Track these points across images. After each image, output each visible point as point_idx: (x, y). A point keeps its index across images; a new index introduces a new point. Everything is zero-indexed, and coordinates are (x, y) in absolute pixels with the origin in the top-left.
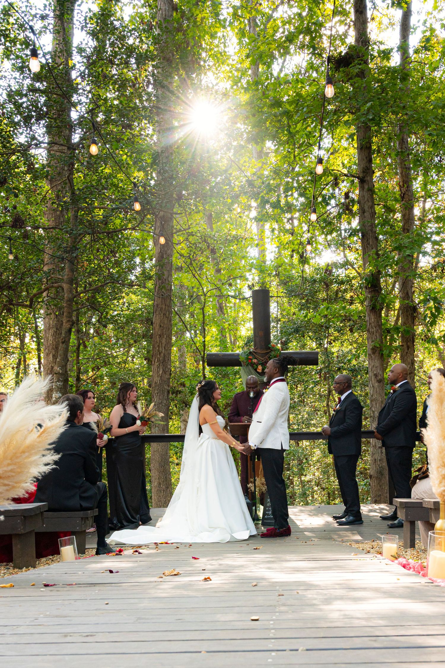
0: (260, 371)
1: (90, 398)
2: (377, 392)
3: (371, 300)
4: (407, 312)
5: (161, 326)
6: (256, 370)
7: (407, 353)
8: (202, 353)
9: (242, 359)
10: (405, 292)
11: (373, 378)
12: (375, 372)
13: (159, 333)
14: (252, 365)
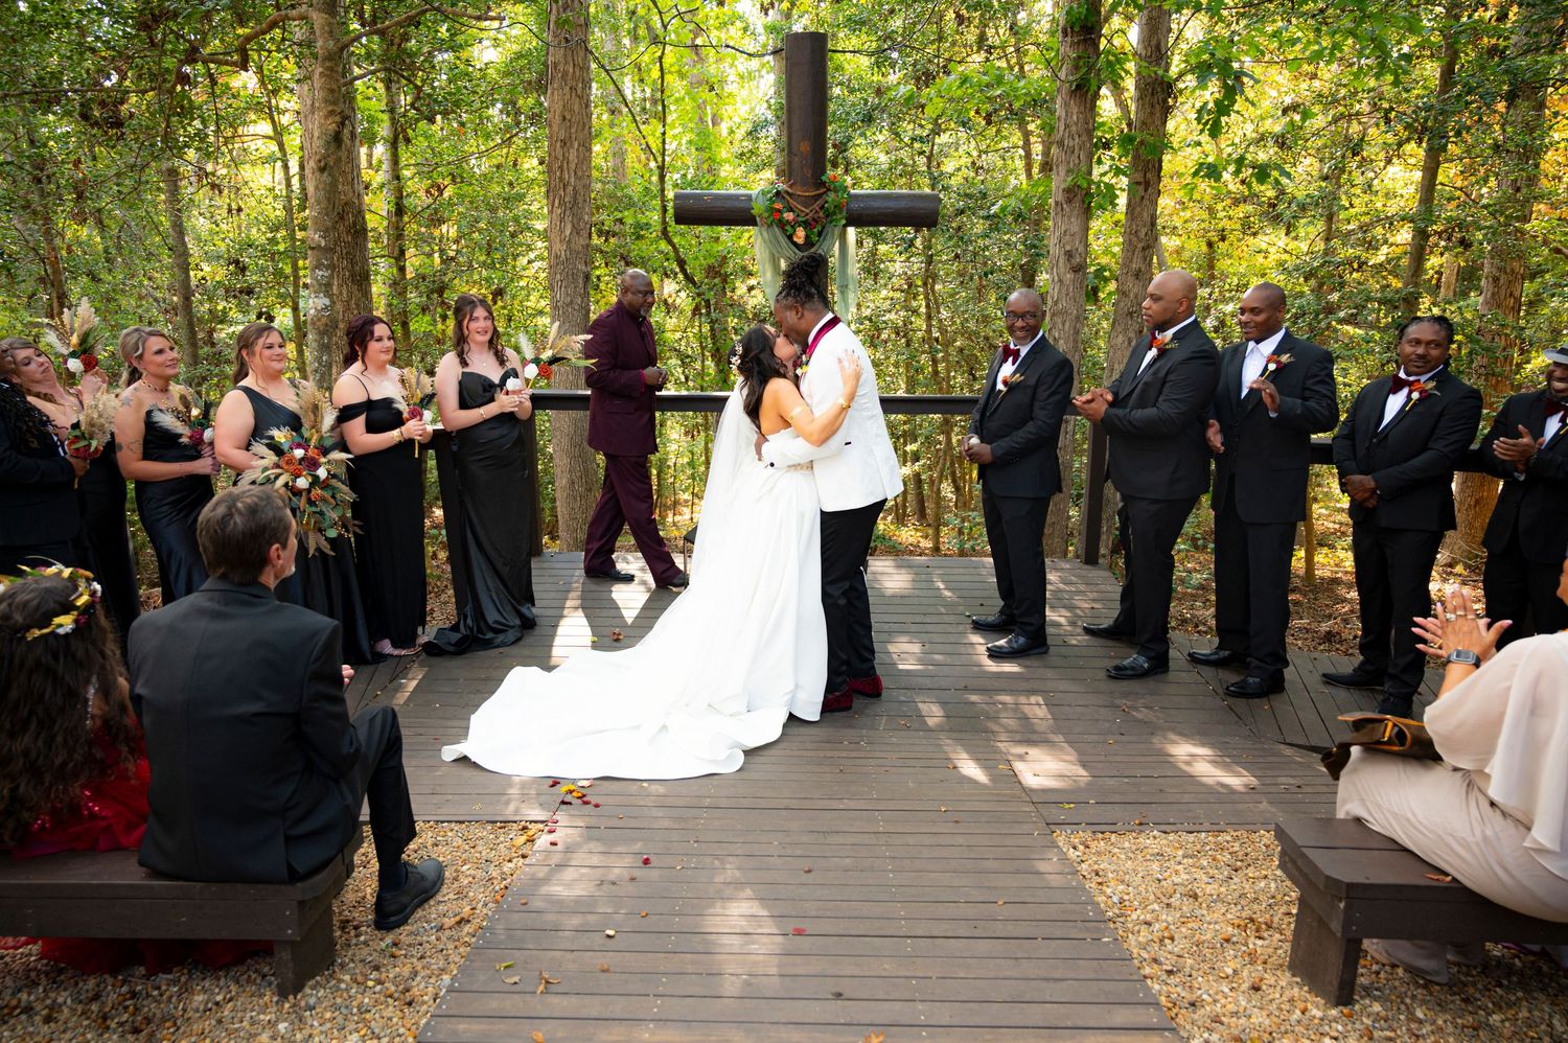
0: (800, 241)
1: (380, 339)
2: (1067, 295)
3: (1077, 68)
4: (1153, 94)
5: (564, 118)
6: (790, 238)
7: (1143, 198)
8: (660, 159)
9: (758, 208)
10: (1154, 43)
11: (1061, 261)
12: (1068, 248)
13: (562, 135)
14: (782, 225)
